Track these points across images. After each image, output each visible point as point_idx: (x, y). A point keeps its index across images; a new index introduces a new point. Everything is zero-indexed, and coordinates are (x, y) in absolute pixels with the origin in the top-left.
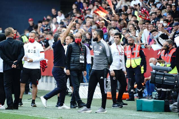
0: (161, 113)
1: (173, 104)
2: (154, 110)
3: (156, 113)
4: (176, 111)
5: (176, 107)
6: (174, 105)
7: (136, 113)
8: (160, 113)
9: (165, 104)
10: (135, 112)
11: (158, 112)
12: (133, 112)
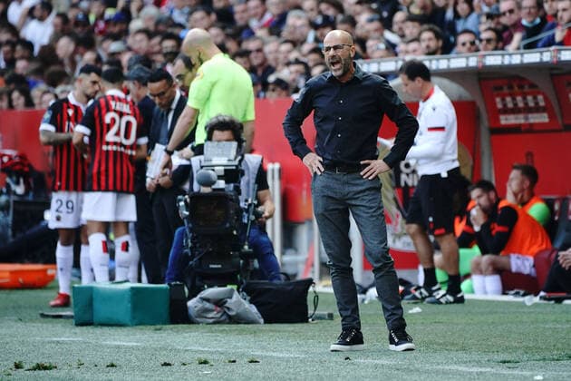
0: (158, 327)
1: (199, 296)
2: (134, 318)
3: (142, 329)
4: (211, 321)
5: (208, 305)
6: (204, 299)
7: (73, 330)
8: (156, 330)
9: (171, 297)
10: (68, 330)
11: (149, 327)
12: (64, 330)
